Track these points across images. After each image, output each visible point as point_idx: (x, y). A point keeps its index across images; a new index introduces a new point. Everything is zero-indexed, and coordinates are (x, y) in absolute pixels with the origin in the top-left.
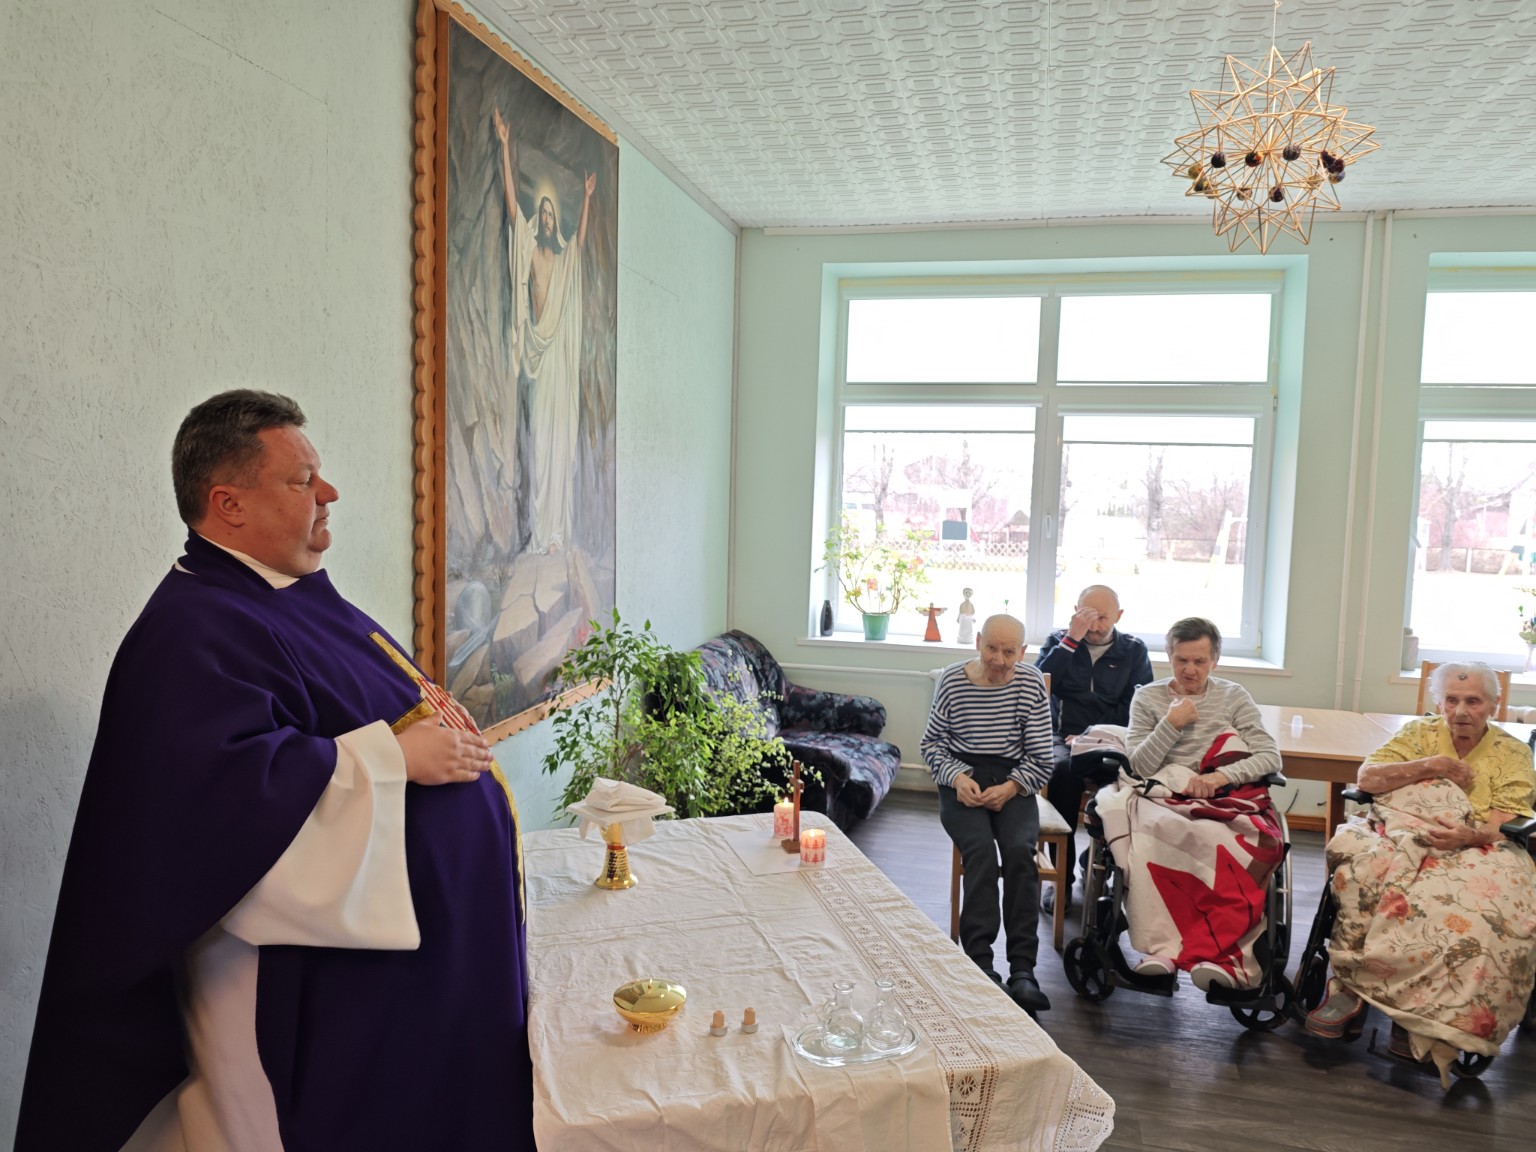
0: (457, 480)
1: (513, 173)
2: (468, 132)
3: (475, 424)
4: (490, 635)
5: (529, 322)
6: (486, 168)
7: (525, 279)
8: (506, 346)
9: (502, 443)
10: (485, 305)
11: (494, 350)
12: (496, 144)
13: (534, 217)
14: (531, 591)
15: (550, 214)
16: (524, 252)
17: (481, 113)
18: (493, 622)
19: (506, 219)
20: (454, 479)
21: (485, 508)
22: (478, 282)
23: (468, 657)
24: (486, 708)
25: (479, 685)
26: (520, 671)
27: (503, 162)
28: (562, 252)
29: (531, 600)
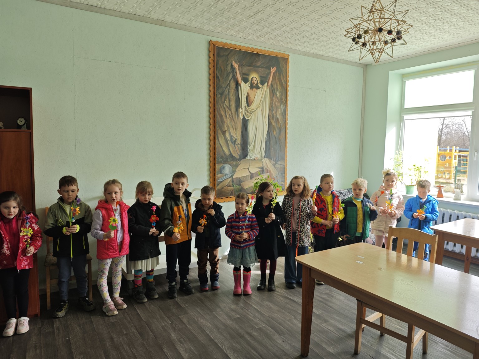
0: (220, 142)
1: (240, 74)
2: (223, 69)
3: (226, 130)
4: (232, 176)
5: (247, 107)
6: (230, 75)
7: (245, 96)
8: (238, 113)
9: (236, 134)
10: (229, 104)
11: (233, 114)
12: (233, 69)
13: (249, 82)
14: (248, 168)
15: (255, 80)
16: (245, 91)
17: (228, 64)
18: (233, 173)
19: (237, 84)
20: (219, 142)
21: (230, 149)
22: (227, 100)
23: (224, 180)
24: (231, 192)
25: (228, 187)
26: (243, 185)
27: (236, 72)
28: (261, 89)
29: (248, 170)
